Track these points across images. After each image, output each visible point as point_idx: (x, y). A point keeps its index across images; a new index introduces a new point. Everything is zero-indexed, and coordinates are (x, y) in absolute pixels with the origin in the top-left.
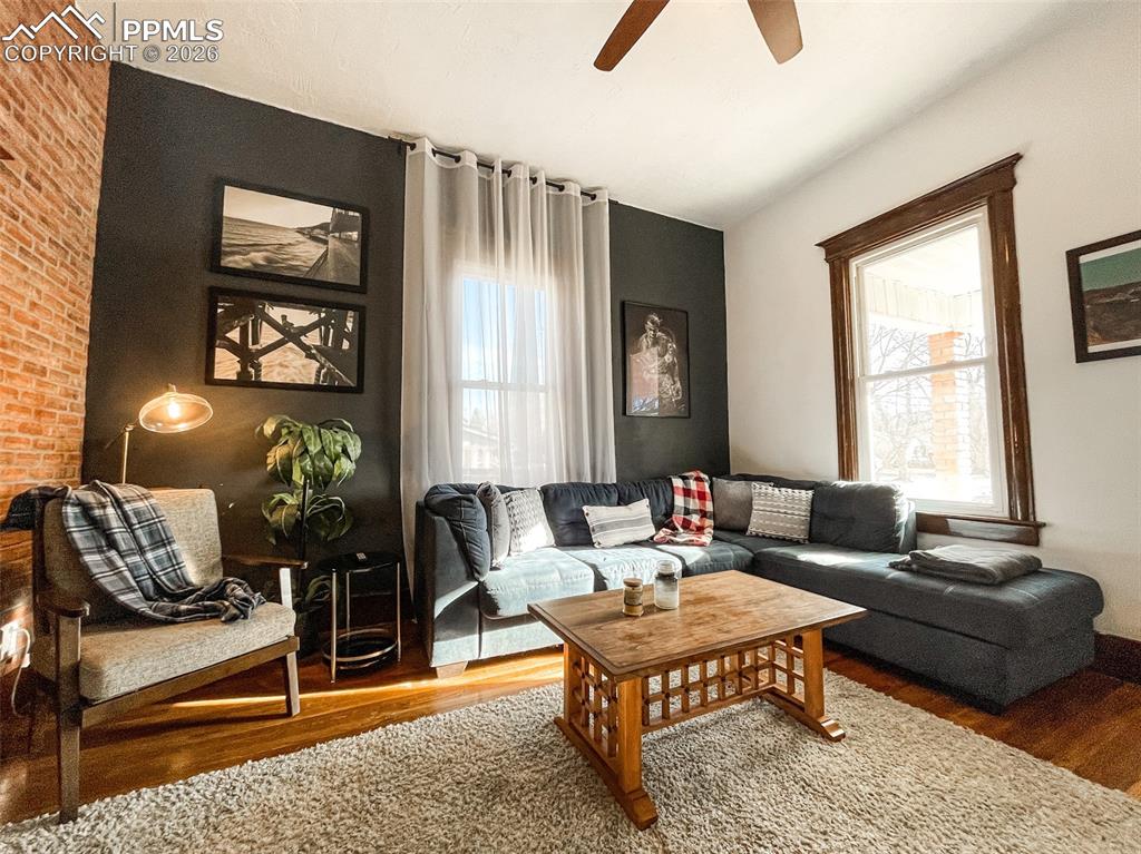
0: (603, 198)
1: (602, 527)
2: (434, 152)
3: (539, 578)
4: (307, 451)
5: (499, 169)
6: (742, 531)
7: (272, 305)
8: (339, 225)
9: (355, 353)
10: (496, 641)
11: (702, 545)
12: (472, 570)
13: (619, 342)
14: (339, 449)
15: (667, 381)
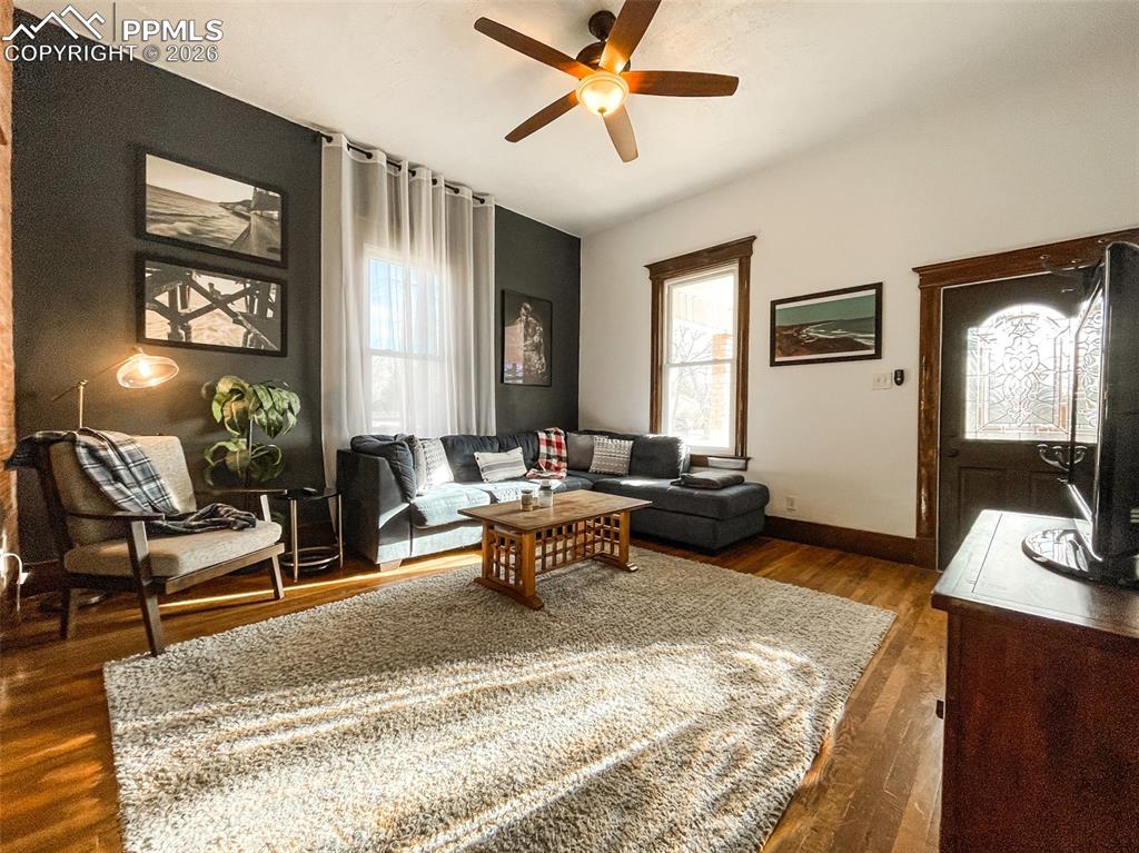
0: (491, 204)
1: (490, 468)
2: (349, 147)
3: (453, 500)
4: (261, 406)
5: (405, 169)
6: (586, 470)
7: (198, 274)
8: (261, 204)
9: (279, 321)
10: (422, 544)
11: (561, 478)
12: (406, 494)
13: (499, 322)
14: (286, 406)
15: (534, 357)
